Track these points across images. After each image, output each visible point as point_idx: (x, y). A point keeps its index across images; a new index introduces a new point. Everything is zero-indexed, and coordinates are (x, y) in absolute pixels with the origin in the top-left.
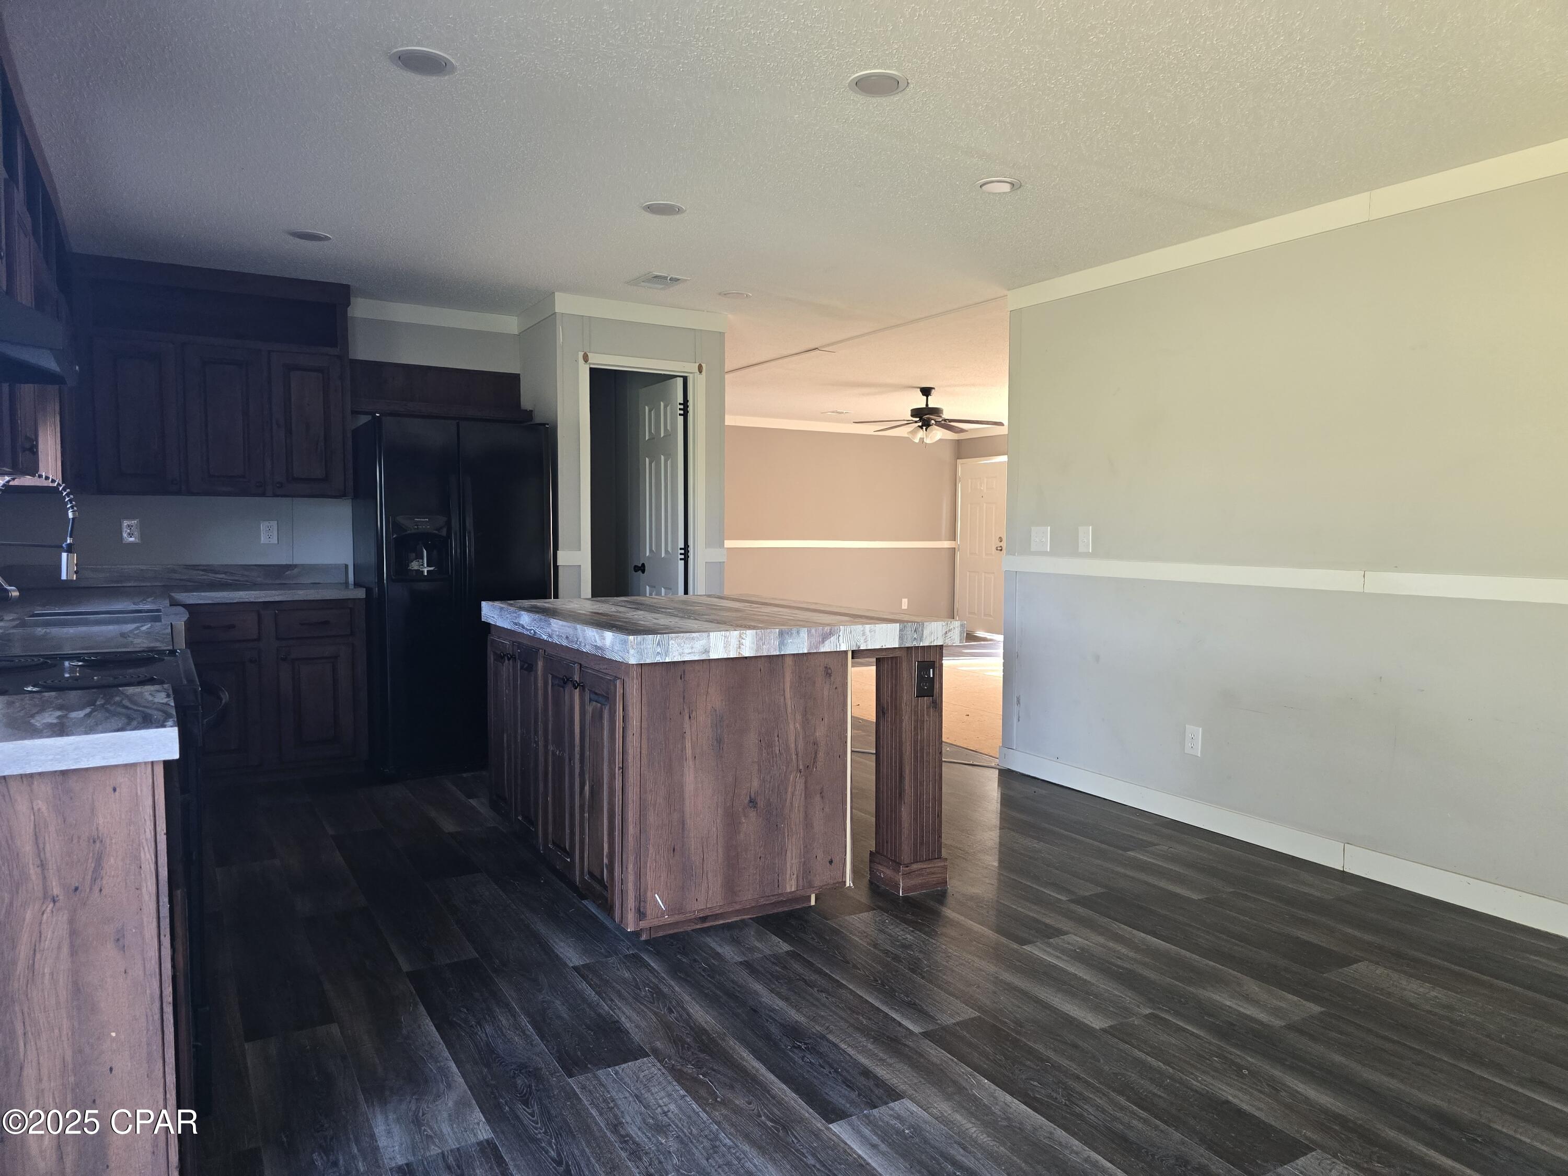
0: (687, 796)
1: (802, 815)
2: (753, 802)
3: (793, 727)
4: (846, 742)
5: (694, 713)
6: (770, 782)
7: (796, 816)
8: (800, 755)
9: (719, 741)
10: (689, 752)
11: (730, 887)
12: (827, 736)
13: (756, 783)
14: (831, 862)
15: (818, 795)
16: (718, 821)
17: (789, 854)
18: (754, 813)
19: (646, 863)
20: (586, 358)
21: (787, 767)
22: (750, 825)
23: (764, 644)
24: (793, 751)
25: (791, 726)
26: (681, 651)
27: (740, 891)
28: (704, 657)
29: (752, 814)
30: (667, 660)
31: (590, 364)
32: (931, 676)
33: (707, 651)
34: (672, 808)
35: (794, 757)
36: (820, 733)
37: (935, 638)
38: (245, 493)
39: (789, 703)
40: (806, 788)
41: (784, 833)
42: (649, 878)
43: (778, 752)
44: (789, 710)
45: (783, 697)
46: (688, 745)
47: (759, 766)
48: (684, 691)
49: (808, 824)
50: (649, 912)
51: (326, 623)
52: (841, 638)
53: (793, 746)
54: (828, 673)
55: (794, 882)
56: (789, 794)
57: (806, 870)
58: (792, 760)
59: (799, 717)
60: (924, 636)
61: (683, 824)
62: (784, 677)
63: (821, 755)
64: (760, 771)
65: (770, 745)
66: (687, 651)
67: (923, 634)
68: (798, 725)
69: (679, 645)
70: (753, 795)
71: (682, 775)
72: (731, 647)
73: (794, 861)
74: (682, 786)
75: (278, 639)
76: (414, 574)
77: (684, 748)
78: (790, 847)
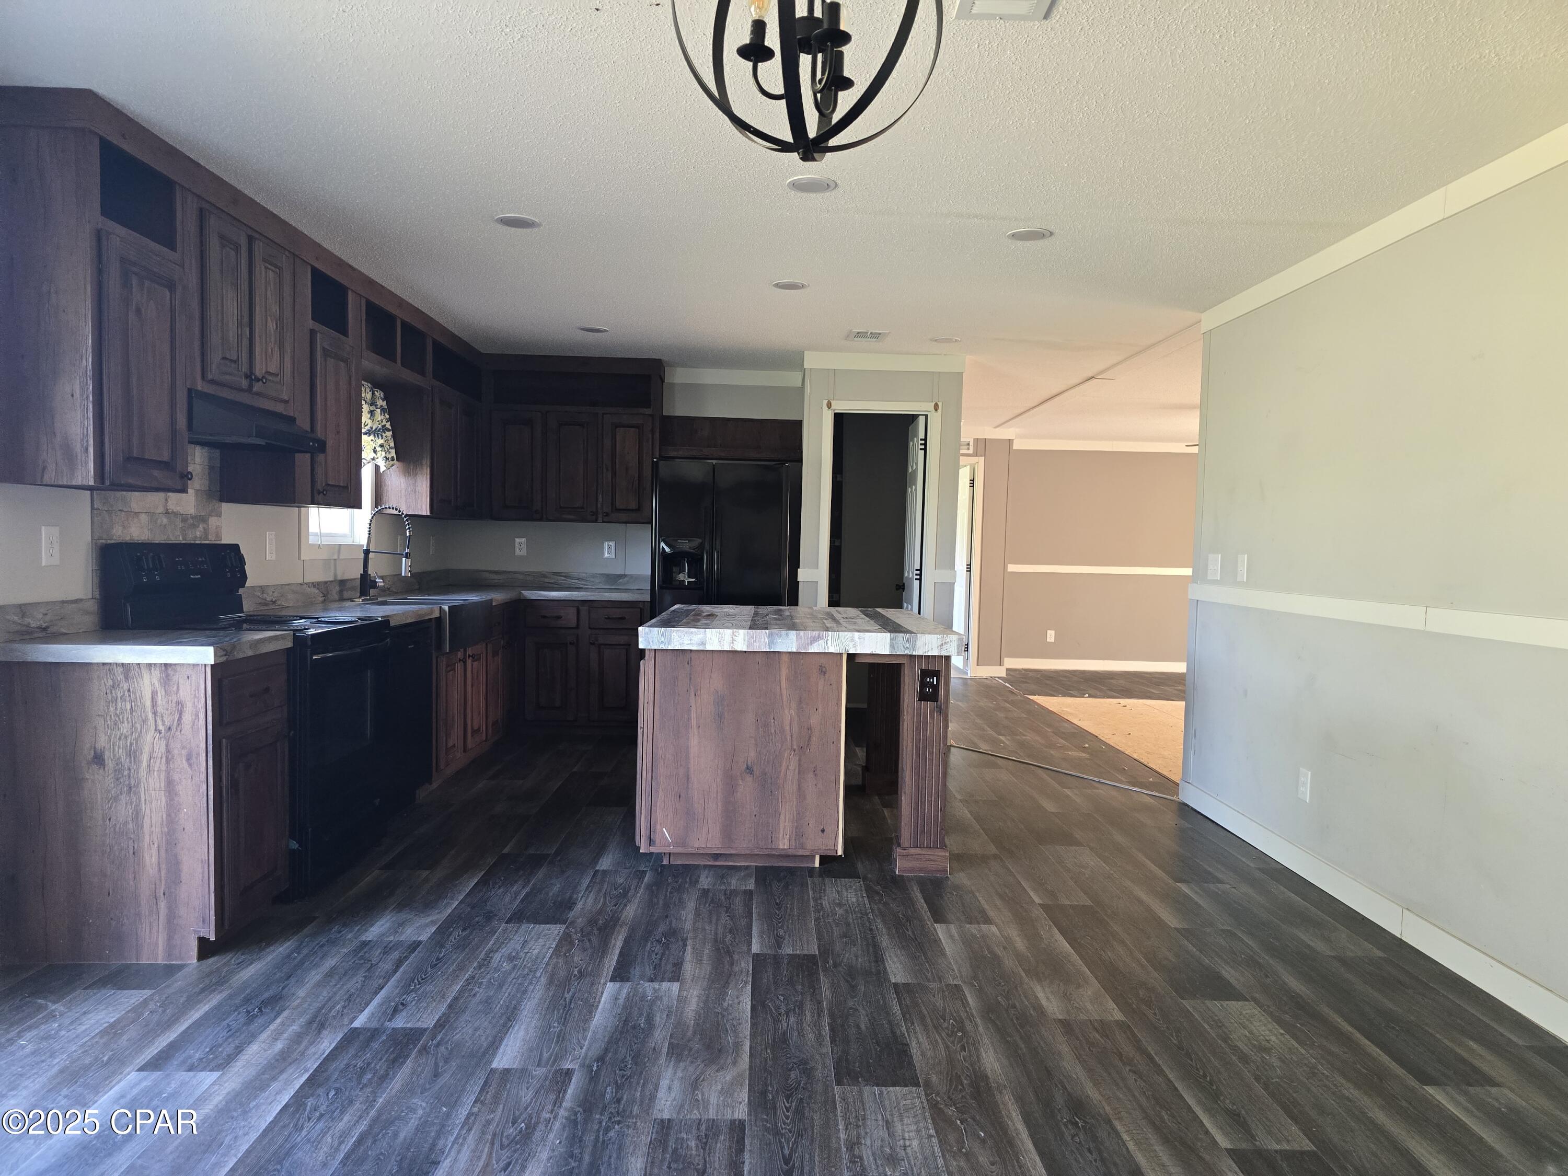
0: (692, 755)
1: (795, 787)
2: (749, 770)
3: (788, 713)
4: (840, 731)
5: (699, 692)
6: (766, 755)
7: (790, 787)
8: (794, 736)
9: (720, 716)
10: (694, 722)
11: (728, 833)
12: (821, 724)
13: (753, 754)
14: (823, 831)
15: (812, 773)
16: (718, 780)
17: (782, 817)
18: (751, 778)
19: (656, 803)
20: (829, 406)
21: (782, 745)
22: (747, 789)
23: (755, 641)
24: (788, 732)
25: (787, 712)
26: (681, 641)
27: (736, 839)
28: (701, 648)
29: (749, 778)
30: (670, 648)
31: (834, 410)
32: (935, 683)
33: (703, 644)
34: (679, 764)
35: (789, 738)
36: (814, 720)
37: (930, 649)
38: (584, 520)
39: (784, 692)
40: (800, 765)
41: (778, 799)
42: (659, 815)
43: (773, 731)
44: (785, 698)
45: (778, 687)
46: (693, 715)
47: (756, 740)
48: (690, 674)
49: (801, 794)
50: (657, 841)
51: (623, 618)
52: (829, 642)
53: (788, 728)
54: (822, 671)
55: (786, 841)
56: (784, 768)
57: (799, 833)
58: (786, 740)
59: (794, 705)
60: (918, 646)
61: (688, 779)
62: (780, 670)
63: (814, 739)
64: (756, 745)
65: (766, 725)
66: (686, 642)
67: (915, 644)
68: (793, 712)
69: (680, 637)
70: (749, 764)
71: (688, 739)
72: (725, 642)
73: (786, 824)
74: (688, 748)
75: (590, 628)
76: (678, 583)
77: (689, 719)
78: (783, 811)
